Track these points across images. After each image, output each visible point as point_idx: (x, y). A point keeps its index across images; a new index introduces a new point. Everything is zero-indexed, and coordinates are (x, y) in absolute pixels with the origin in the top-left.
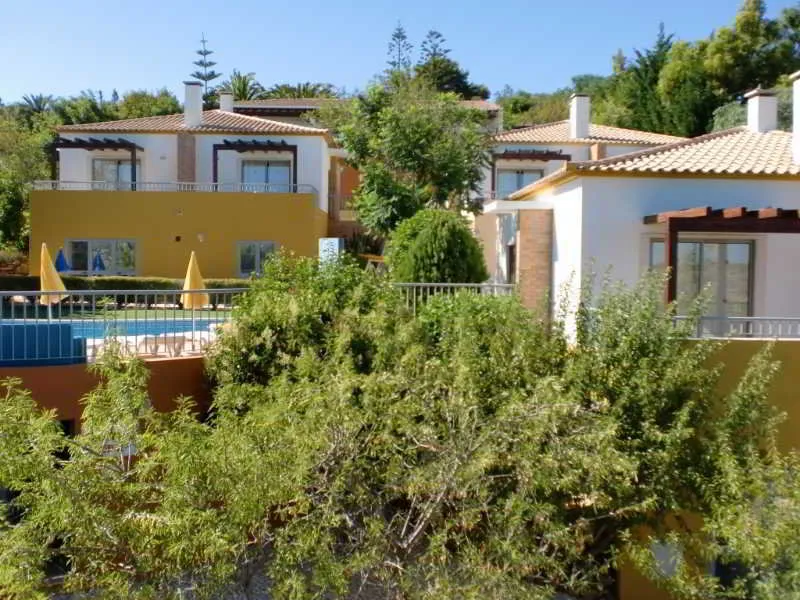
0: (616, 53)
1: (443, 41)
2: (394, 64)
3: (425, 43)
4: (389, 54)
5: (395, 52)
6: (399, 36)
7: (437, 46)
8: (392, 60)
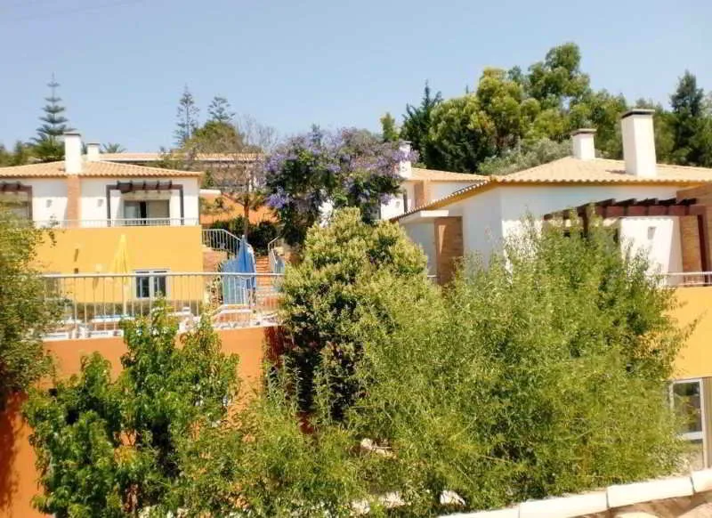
0: (384, 116)
1: (228, 105)
2: (183, 125)
3: (211, 106)
4: (178, 116)
5: (184, 115)
6: (186, 101)
7: (223, 109)
8: (180, 122)
